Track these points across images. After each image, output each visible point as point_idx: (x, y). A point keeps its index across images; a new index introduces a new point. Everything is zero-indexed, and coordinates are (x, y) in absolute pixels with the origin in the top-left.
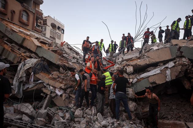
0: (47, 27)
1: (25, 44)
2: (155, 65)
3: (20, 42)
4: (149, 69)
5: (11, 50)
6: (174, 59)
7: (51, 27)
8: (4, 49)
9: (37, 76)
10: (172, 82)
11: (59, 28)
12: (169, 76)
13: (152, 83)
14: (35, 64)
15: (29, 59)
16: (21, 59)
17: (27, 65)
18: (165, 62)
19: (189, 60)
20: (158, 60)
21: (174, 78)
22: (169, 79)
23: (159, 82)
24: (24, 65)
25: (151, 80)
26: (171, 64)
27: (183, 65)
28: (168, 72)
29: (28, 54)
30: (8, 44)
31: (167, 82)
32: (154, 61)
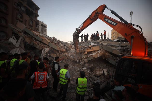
0: (39, 26)
1: (43, 42)
2: (94, 51)
3: (41, 41)
4: (93, 53)
5: (37, 44)
6: (100, 50)
7: (41, 26)
8: (34, 43)
9: (51, 55)
10: (100, 57)
11: (45, 26)
12: (99, 55)
13: (93, 58)
14: (49, 50)
15: (46, 48)
16: (43, 48)
17: (46, 50)
18: (98, 51)
19: (105, 50)
20: (95, 50)
21: (100, 56)
22: (99, 56)
23: (96, 57)
24: (45, 51)
25: (93, 56)
26: (100, 52)
27: (103, 52)
28: (99, 54)
29: (45, 46)
30: (35, 41)
31: (98, 57)
32: (94, 50)
